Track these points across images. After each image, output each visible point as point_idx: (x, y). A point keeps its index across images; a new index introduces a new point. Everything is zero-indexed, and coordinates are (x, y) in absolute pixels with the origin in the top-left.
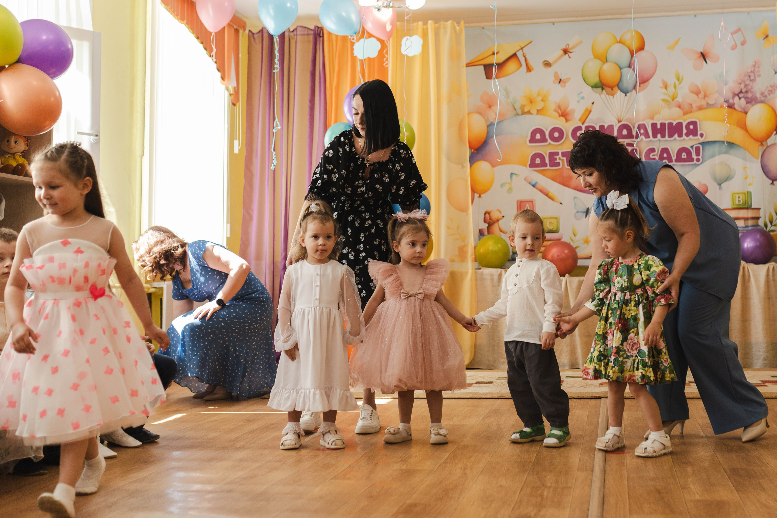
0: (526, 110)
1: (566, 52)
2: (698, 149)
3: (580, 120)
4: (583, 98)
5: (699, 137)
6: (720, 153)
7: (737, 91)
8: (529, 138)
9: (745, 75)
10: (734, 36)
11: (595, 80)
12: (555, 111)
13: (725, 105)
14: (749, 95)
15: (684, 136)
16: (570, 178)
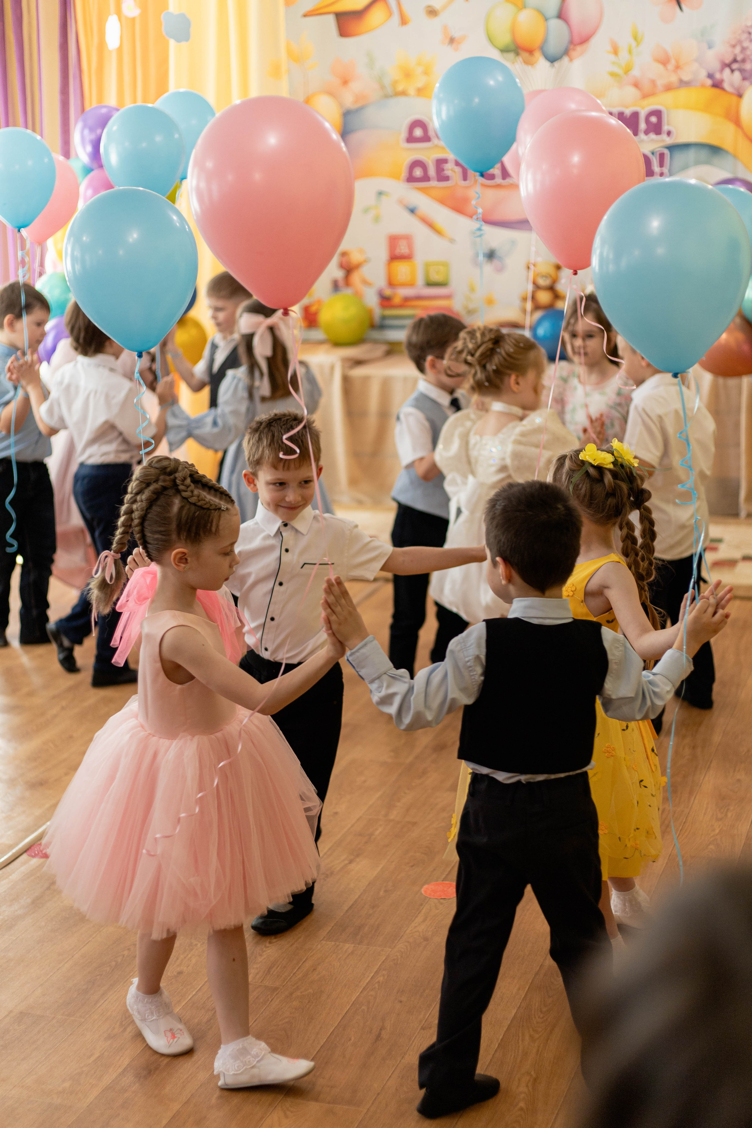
0: (400, 88)
2: (662, 156)
5: (664, 136)
6: (698, 162)
7: (728, 59)
8: (404, 134)
9: (743, 32)
11: (505, 39)
13: (709, 82)
14: (748, 66)
15: (642, 136)
16: (466, 200)
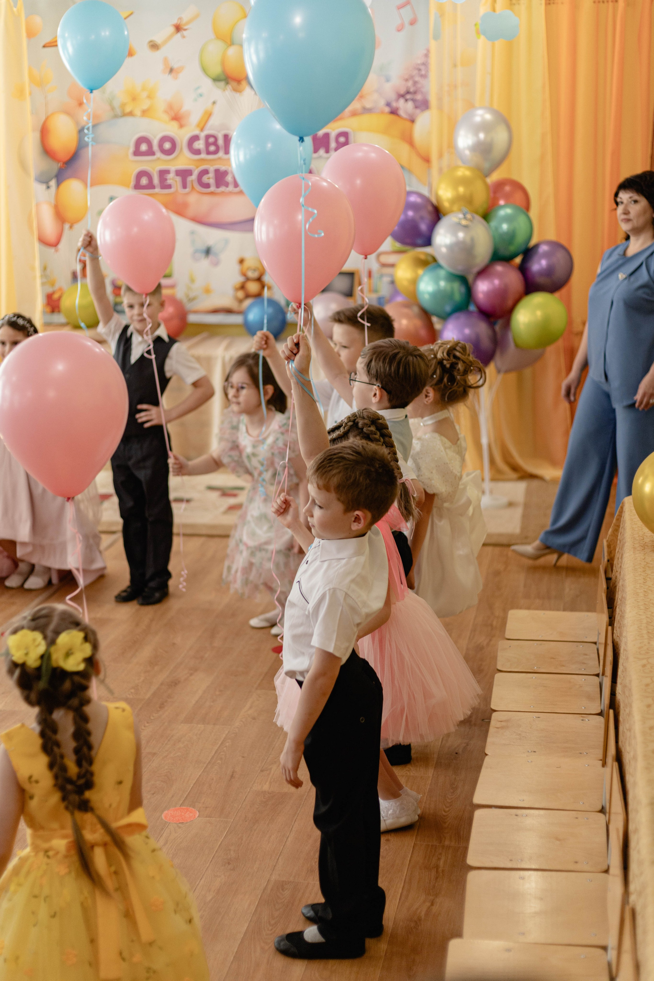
0: (128, 110)
1: (178, 28)
3: (198, 126)
4: (201, 95)
7: (402, 91)
8: (132, 149)
9: (414, 69)
10: (402, 11)
11: (217, 70)
12: (166, 112)
13: (387, 109)
14: (419, 97)
15: (332, 151)
16: (185, 205)
